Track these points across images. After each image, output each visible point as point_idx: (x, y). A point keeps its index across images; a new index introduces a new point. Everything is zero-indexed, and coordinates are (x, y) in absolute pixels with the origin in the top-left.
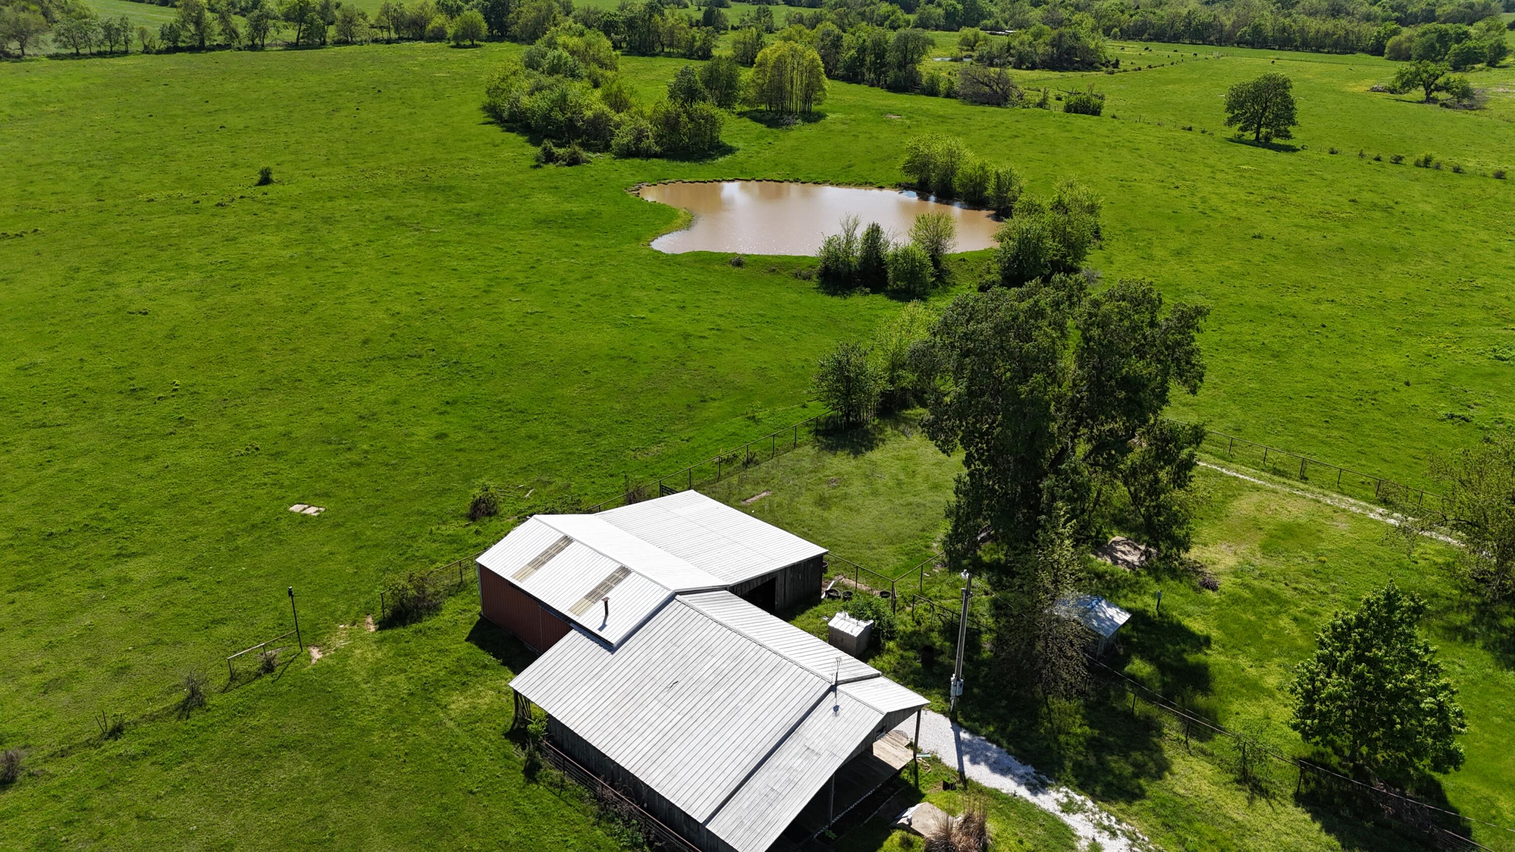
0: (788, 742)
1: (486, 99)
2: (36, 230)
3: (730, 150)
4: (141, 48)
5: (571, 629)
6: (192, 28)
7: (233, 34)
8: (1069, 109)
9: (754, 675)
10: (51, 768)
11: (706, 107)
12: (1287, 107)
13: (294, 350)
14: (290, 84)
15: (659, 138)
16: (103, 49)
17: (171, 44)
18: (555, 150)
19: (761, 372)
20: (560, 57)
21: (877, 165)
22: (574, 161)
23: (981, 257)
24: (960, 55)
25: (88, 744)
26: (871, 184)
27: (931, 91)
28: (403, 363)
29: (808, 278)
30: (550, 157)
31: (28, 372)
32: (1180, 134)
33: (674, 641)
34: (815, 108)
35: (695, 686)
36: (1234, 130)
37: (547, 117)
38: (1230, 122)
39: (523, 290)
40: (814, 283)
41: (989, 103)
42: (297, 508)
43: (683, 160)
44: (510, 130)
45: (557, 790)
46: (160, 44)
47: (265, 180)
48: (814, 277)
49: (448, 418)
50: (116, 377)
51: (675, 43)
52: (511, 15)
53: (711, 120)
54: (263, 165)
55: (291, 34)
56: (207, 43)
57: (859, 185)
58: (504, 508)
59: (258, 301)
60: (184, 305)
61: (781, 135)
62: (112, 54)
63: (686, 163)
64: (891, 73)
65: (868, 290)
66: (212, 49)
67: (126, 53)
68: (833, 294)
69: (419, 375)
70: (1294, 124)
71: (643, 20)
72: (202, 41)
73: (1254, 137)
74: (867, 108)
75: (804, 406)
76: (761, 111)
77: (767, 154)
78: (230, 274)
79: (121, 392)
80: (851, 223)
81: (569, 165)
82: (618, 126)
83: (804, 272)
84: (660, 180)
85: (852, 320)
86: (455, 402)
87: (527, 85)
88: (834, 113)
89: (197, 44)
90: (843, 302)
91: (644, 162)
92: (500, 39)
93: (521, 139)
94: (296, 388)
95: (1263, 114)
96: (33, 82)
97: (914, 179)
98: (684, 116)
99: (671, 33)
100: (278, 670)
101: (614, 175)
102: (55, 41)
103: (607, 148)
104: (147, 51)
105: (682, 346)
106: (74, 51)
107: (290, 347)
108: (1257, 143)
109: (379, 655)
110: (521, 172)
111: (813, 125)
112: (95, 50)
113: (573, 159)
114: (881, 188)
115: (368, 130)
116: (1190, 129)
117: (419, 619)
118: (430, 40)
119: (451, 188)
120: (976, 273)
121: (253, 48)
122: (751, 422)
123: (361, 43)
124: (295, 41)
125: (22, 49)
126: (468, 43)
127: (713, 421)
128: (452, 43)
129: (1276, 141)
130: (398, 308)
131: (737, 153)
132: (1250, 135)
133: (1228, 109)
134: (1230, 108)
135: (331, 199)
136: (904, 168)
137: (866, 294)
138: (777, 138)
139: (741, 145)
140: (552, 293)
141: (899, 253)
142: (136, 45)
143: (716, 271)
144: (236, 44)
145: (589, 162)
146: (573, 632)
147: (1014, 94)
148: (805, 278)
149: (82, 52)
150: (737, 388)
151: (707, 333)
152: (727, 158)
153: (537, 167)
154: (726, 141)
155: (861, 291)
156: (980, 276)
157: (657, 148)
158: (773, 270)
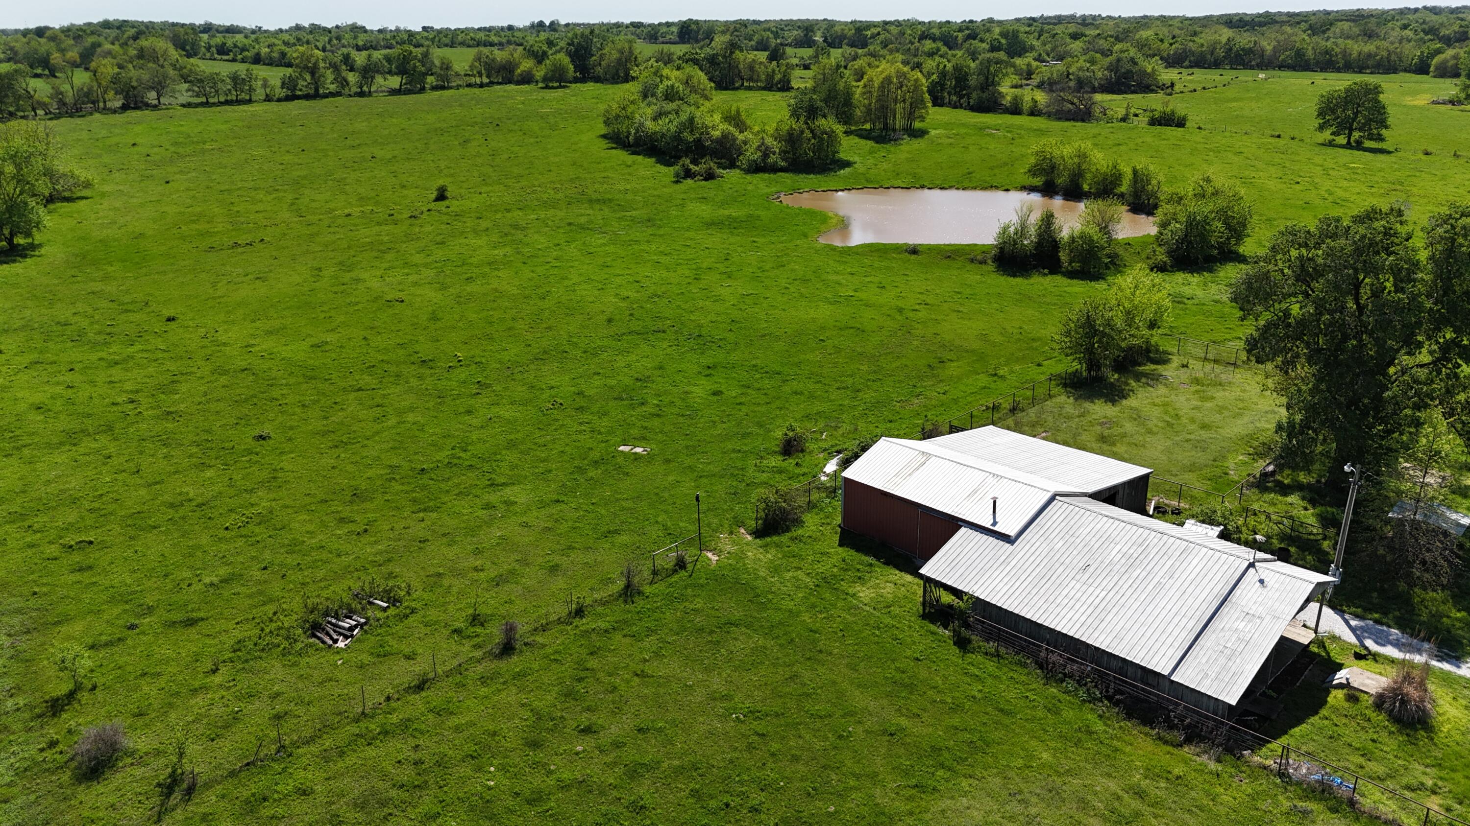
0: (1225, 609)
2: (262, 240)
3: (847, 164)
4: (263, 97)
5: (961, 527)
6: (308, 77)
8: (1153, 122)
9: (1166, 557)
10: (540, 639)
11: (829, 123)
12: (1379, 112)
13: (549, 328)
14: (412, 122)
15: (783, 152)
16: (229, 98)
17: (289, 93)
18: (691, 166)
19: (983, 337)
21: (996, 171)
22: (710, 176)
23: (1144, 242)
25: (559, 621)
26: (997, 188)
27: (1015, 110)
28: (652, 338)
29: (983, 262)
30: (688, 174)
31: (323, 348)
32: (1273, 140)
33: (1071, 533)
34: (917, 125)
35: (1109, 569)
36: (1327, 135)
37: (677, 137)
38: (1321, 128)
39: (729, 277)
40: (991, 267)
41: (1074, 120)
42: (626, 449)
43: (808, 173)
44: (634, 153)
45: (995, 659)
46: (283, 93)
47: (441, 196)
48: (989, 261)
49: (715, 379)
50: (401, 352)
51: (755, 77)
52: (594, 58)
53: (831, 134)
54: (441, 182)
55: (395, 82)
56: (321, 91)
57: (984, 188)
58: (811, 446)
59: (496, 290)
60: (431, 294)
61: (892, 149)
62: (239, 102)
63: (812, 176)
64: (974, 95)
65: (1046, 271)
66: (326, 96)
67: (250, 101)
68: (1014, 276)
69: (670, 346)
70: (1386, 127)
71: (724, 57)
72: (317, 90)
73: (1345, 142)
74: (963, 125)
75: (1039, 365)
76: (866, 130)
77: (885, 166)
78: (459, 269)
79: (413, 363)
80: (1025, 209)
81: (706, 179)
82: (745, 143)
83: (979, 257)
84: (796, 190)
86: (714, 367)
87: (649, 111)
88: (937, 129)
89: (312, 92)
90: (1026, 281)
91: (773, 176)
92: (583, 80)
93: (651, 161)
94: (566, 358)
95: (1354, 120)
97: (1038, 181)
98: (807, 131)
99: (751, 68)
100: (690, 567)
101: (750, 188)
102: (188, 90)
103: (732, 165)
104: (268, 99)
105: (898, 317)
106: (204, 100)
107: (544, 326)
108: (1348, 146)
109: (769, 556)
110: (664, 187)
111: (919, 140)
112: (222, 99)
113: (709, 173)
115: (506, 156)
116: (1279, 136)
117: (788, 530)
118: (518, 83)
119: (610, 200)
121: (361, 94)
122: (995, 378)
123: (458, 87)
124: (398, 87)
125: (158, 99)
126: (556, 84)
127: (959, 378)
128: (540, 85)
129: (1368, 144)
130: (626, 294)
131: (856, 166)
132: (1342, 140)
133: (1318, 116)
134: (1321, 114)
135: (508, 211)
136: (1029, 171)
137: (1045, 275)
138: (889, 152)
139: (856, 159)
140: (755, 278)
141: (1076, 234)
142: (260, 93)
143: (894, 258)
144: (346, 91)
145: (723, 177)
146: (963, 530)
147: (1097, 111)
148: (981, 263)
149: (211, 100)
150: (967, 351)
151: (917, 307)
152: (847, 170)
153: (677, 182)
154: (842, 156)
155: (1040, 273)
156: (1148, 258)
157: (784, 164)
158: (949, 257)
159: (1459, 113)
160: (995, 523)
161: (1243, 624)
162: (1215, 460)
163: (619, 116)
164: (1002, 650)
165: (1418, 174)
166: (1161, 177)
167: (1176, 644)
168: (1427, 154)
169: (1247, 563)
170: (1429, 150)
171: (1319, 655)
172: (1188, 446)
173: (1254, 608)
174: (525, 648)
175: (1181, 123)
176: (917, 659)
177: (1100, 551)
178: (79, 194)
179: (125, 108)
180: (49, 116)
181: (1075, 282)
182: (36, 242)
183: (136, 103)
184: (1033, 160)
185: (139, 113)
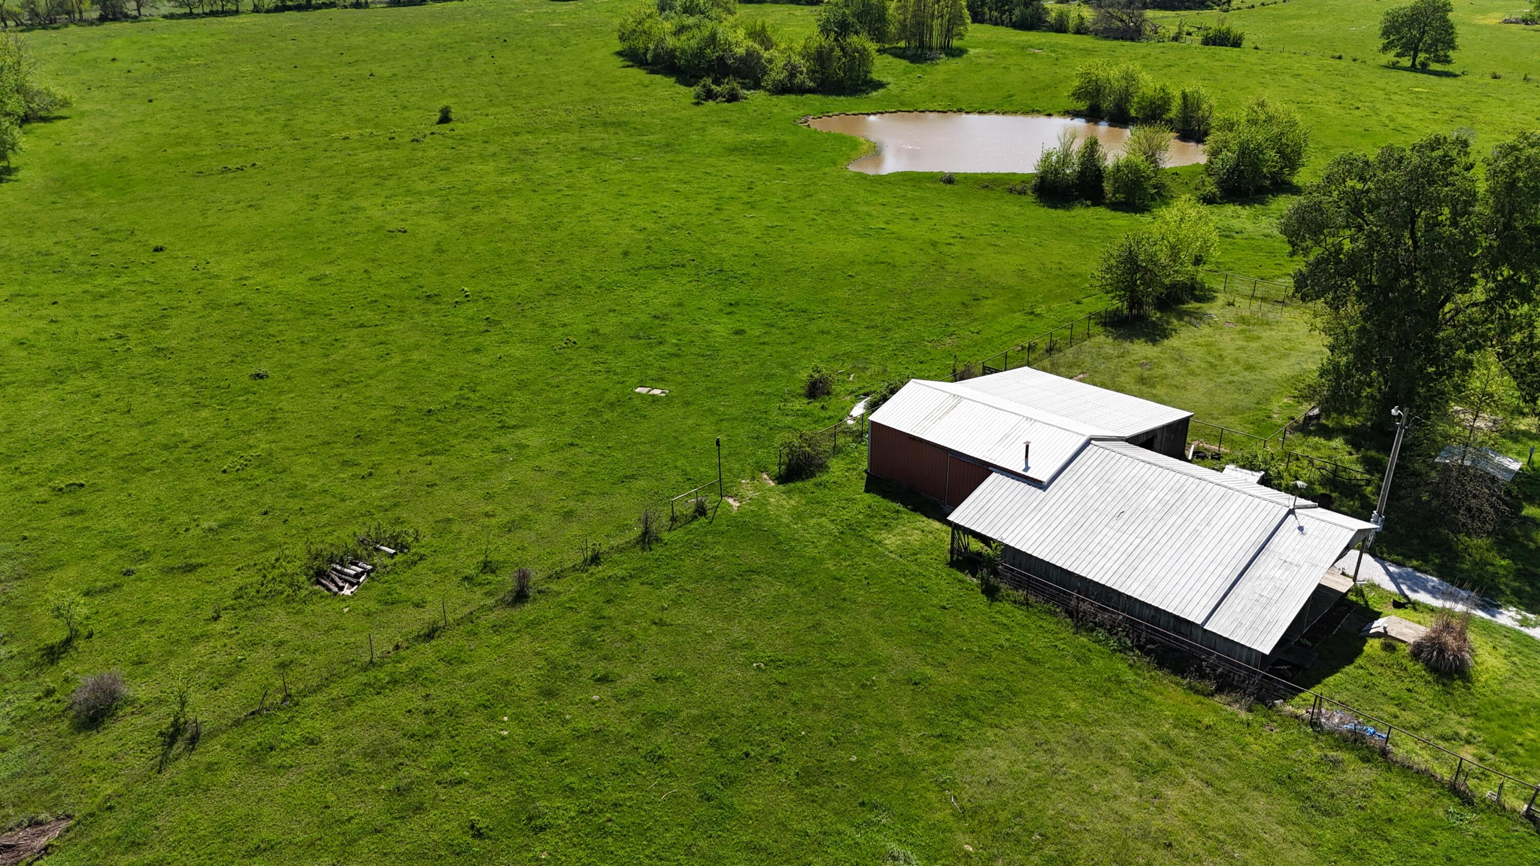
2: (254, 165)
3: (880, 85)
5: (991, 472)
8: (1207, 42)
9: (1203, 504)
10: (554, 587)
11: (860, 41)
12: (1446, 31)
13: (562, 261)
15: (811, 72)
18: (713, 87)
19: (1021, 273)
21: (1038, 94)
22: (733, 98)
23: (1193, 171)
26: (1038, 112)
27: (1060, 27)
28: (671, 273)
29: (1022, 193)
30: (710, 95)
31: (321, 282)
32: (1333, 62)
33: (1106, 478)
34: (955, 43)
35: (1144, 515)
36: (1390, 56)
37: (699, 54)
38: (1385, 49)
39: (753, 207)
40: (1030, 197)
41: (1123, 38)
42: (643, 390)
43: (838, 94)
44: (653, 72)
45: (1024, 608)
46: (269, 3)
47: (445, 118)
48: (1029, 192)
49: (737, 317)
50: (404, 286)
53: (863, 53)
54: (444, 103)
57: (1025, 113)
58: (837, 388)
59: (504, 220)
60: (436, 225)
61: (928, 69)
62: (225, 13)
63: (842, 98)
64: (1017, 12)
65: (1089, 202)
66: (318, 7)
67: (236, 12)
68: (1056, 208)
69: (690, 282)
70: (1454, 48)
73: (1409, 64)
74: (1005, 44)
75: (1078, 303)
76: (900, 48)
77: (920, 87)
78: (464, 198)
79: (418, 298)
80: (1068, 135)
81: (729, 101)
82: (770, 61)
83: (1018, 188)
84: (824, 114)
85: (1085, 228)
86: (737, 304)
88: (975, 48)
90: (1067, 213)
91: (799, 97)
93: (670, 80)
94: (579, 294)
95: (1420, 40)
97: (1082, 106)
98: (838, 49)
100: (710, 513)
101: (776, 110)
103: (757, 86)
105: (932, 251)
106: (187, 10)
108: (1413, 68)
109: (793, 502)
110: (684, 109)
111: (958, 60)
112: (207, 10)
113: (733, 94)
114: (1050, 115)
115: (515, 75)
116: (1340, 58)
117: (812, 475)
119: (626, 123)
122: (1031, 317)
125: (139, 10)
127: (994, 317)
129: (1434, 66)
130: (643, 225)
131: (889, 87)
133: (1383, 34)
134: (1386, 33)
135: (517, 134)
136: (1074, 94)
137: (1088, 206)
138: (925, 72)
139: (890, 79)
140: (780, 209)
141: (1119, 164)
142: (247, 4)
143: (929, 188)
145: (746, 98)
146: (994, 476)
147: (1148, 29)
148: (1020, 193)
149: (195, 11)
150: (1003, 288)
151: (952, 241)
152: (881, 91)
153: (697, 104)
154: (875, 76)
155: (1082, 204)
156: (1196, 189)
157: (812, 84)
158: (987, 187)
159: (1532, 33)
160: (1027, 468)
161: (1280, 572)
162: (1258, 403)
163: (635, 31)
164: (1032, 599)
165: (1485, 99)
166: (1213, 101)
167: (1211, 593)
168: (1495, 77)
169: (1286, 510)
170: (1498, 73)
171: (1356, 603)
172: (1231, 388)
173: (1292, 556)
174: (538, 596)
175: (1236, 43)
176: (944, 608)
177: (1135, 497)
178: (56, 114)
179: (103, 19)
180: (20, 28)
181: (1119, 214)
182: (12, 166)
183: (114, 14)
184: (1077, 83)
185: (117, 25)
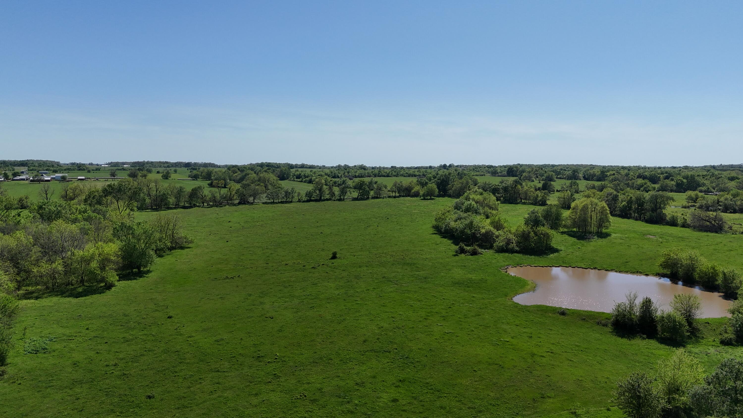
1: (434, 223)
2: (239, 276)
3: (557, 251)
4: (297, 200)
6: (318, 192)
7: (333, 194)
11: (545, 229)
14: (352, 215)
15: (518, 243)
16: (283, 200)
17: (309, 198)
18: (465, 247)
19: (579, 382)
20: (471, 204)
21: (643, 262)
24: (687, 205)
26: (641, 273)
27: (673, 223)
28: (381, 355)
29: (605, 325)
30: (462, 251)
34: (604, 231)
37: (462, 232)
39: (444, 320)
40: (609, 329)
41: (711, 231)
43: (531, 255)
46: (305, 199)
47: (334, 257)
48: (610, 325)
49: (400, 390)
50: (253, 349)
51: (528, 198)
52: (449, 186)
53: (547, 236)
54: (338, 249)
55: (355, 194)
57: (633, 273)
60: (289, 315)
61: (585, 244)
62: (286, 202)
63: (533, 257)
64: (648, 214)
66: (324, 200)
67: (291, 202)
68: (622, 337)
69: (388, 362)
71: (512, 188)
72: (321, 197)
74: (635, 232)
76: (574, 232)
77: (578, 254)
78: (311, 301)
80: (632, 296)
82: (497, 237)
83: (603, 322)
85: (636, 354)
86: (404, 381)
87: (454, 217)
88: (615, 233)
89: (318, 198)
90: (629, 342)
91: (510, 255)
92: (443, 196)
96: (254, 213)
97: (667, 271)
98: (532, 233)
99: (526, 193)
101: (494, 261)
102: (266, 197)
103: (491, 247)
104: (299, 201)
105: (529, 360)
106: (272, 201)
107: (330, 341)
111: (604, 239)
112: (280, 201)
113: (474, 252)
114: (647, 275)
115: (381, 236)
118: (412, 196)
120: (718, 332)
121: (340, 200)
122: (573, 416)
124: (356, 197)
125: (254, 200)
126: (429, 198)
128: (422, 198)
131: (561, 252)
136: (661, 265)
137: (644, 339)
138: (583, 245)
139: (563, 248)
140: (459, 322)
141: (665, 315)
143: (550, 317)
144: (333, 198)
145: (482, 254)
147: (726, 227)
148: (603, 325)
150: (564, 392)
152: (556, 254)
153: (455, 255)
154: (555, 246)
155: (641, 337)
156: (721, 334)
157: (517, 249)
158: (584, 319)
163: (440, 218)
178: (189, 246)
179: (239, 203)
181: (662, 346)
182: (151, 270)
183: (244, 202)
184: (663, 260)
185: (244, 206)
